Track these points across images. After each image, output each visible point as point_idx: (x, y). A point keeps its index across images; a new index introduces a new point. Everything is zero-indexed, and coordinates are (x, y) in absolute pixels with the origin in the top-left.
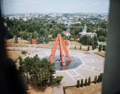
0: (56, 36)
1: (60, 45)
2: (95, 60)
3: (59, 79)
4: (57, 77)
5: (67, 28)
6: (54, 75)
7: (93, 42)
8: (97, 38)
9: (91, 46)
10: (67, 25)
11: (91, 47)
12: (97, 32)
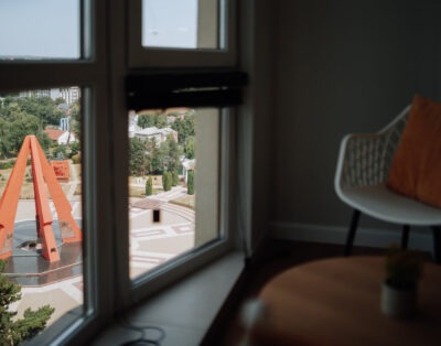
0: (18, 147)
1: (34, 180)
2: (177, 230)
3: (36, 323)
4: (28, 313)
5: (60, 115)
6: (12, 307)
7: (165, 160)
8: (180, 148)
9: (160, 178)
10: (60, 101)
11: (158, 181)
12: (176, 126)
